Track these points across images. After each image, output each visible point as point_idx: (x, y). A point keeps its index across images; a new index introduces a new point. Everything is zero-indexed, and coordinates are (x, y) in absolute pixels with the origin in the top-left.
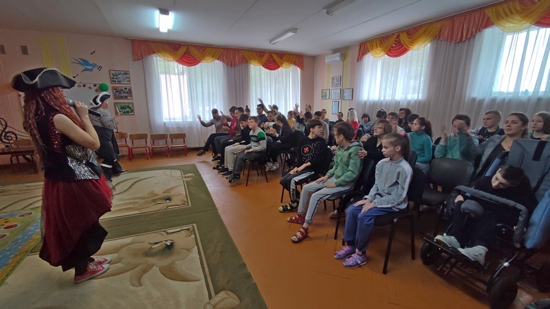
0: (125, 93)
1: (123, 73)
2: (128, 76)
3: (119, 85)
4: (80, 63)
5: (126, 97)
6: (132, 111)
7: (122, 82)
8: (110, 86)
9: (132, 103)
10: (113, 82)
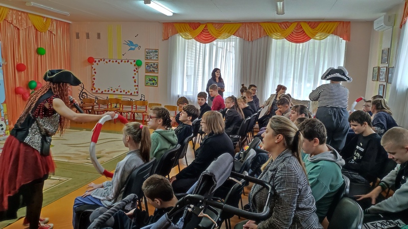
0: (153, 67)
1: (154, 51)
2: (157, 53)
3: (150, 61)
4: (128, 44)
5: (154, 71)
6: (157, 83)
7: (153, 59)
8: (144, 62)
9: (157, 76)
10: (147, 58)
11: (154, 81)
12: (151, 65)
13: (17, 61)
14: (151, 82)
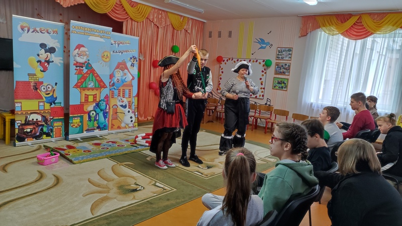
0: (284, 68)
1: (287, 49)
2: (291, 52)
3: (282, 61)
4: (259, 42)
5: (284, 73)
6: (286, 87)
7: (285, 59)
8: (274, 62)
9: (288, 79)
10: (278, 58)
11: (283, 85)
12: (282, 66)
13: (154, 58)
14: (280, 85)
